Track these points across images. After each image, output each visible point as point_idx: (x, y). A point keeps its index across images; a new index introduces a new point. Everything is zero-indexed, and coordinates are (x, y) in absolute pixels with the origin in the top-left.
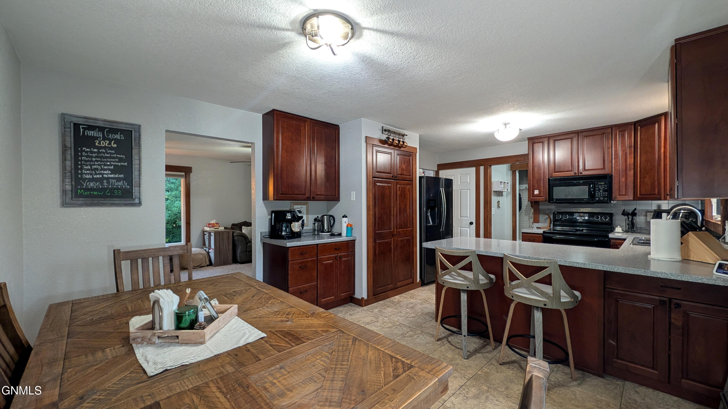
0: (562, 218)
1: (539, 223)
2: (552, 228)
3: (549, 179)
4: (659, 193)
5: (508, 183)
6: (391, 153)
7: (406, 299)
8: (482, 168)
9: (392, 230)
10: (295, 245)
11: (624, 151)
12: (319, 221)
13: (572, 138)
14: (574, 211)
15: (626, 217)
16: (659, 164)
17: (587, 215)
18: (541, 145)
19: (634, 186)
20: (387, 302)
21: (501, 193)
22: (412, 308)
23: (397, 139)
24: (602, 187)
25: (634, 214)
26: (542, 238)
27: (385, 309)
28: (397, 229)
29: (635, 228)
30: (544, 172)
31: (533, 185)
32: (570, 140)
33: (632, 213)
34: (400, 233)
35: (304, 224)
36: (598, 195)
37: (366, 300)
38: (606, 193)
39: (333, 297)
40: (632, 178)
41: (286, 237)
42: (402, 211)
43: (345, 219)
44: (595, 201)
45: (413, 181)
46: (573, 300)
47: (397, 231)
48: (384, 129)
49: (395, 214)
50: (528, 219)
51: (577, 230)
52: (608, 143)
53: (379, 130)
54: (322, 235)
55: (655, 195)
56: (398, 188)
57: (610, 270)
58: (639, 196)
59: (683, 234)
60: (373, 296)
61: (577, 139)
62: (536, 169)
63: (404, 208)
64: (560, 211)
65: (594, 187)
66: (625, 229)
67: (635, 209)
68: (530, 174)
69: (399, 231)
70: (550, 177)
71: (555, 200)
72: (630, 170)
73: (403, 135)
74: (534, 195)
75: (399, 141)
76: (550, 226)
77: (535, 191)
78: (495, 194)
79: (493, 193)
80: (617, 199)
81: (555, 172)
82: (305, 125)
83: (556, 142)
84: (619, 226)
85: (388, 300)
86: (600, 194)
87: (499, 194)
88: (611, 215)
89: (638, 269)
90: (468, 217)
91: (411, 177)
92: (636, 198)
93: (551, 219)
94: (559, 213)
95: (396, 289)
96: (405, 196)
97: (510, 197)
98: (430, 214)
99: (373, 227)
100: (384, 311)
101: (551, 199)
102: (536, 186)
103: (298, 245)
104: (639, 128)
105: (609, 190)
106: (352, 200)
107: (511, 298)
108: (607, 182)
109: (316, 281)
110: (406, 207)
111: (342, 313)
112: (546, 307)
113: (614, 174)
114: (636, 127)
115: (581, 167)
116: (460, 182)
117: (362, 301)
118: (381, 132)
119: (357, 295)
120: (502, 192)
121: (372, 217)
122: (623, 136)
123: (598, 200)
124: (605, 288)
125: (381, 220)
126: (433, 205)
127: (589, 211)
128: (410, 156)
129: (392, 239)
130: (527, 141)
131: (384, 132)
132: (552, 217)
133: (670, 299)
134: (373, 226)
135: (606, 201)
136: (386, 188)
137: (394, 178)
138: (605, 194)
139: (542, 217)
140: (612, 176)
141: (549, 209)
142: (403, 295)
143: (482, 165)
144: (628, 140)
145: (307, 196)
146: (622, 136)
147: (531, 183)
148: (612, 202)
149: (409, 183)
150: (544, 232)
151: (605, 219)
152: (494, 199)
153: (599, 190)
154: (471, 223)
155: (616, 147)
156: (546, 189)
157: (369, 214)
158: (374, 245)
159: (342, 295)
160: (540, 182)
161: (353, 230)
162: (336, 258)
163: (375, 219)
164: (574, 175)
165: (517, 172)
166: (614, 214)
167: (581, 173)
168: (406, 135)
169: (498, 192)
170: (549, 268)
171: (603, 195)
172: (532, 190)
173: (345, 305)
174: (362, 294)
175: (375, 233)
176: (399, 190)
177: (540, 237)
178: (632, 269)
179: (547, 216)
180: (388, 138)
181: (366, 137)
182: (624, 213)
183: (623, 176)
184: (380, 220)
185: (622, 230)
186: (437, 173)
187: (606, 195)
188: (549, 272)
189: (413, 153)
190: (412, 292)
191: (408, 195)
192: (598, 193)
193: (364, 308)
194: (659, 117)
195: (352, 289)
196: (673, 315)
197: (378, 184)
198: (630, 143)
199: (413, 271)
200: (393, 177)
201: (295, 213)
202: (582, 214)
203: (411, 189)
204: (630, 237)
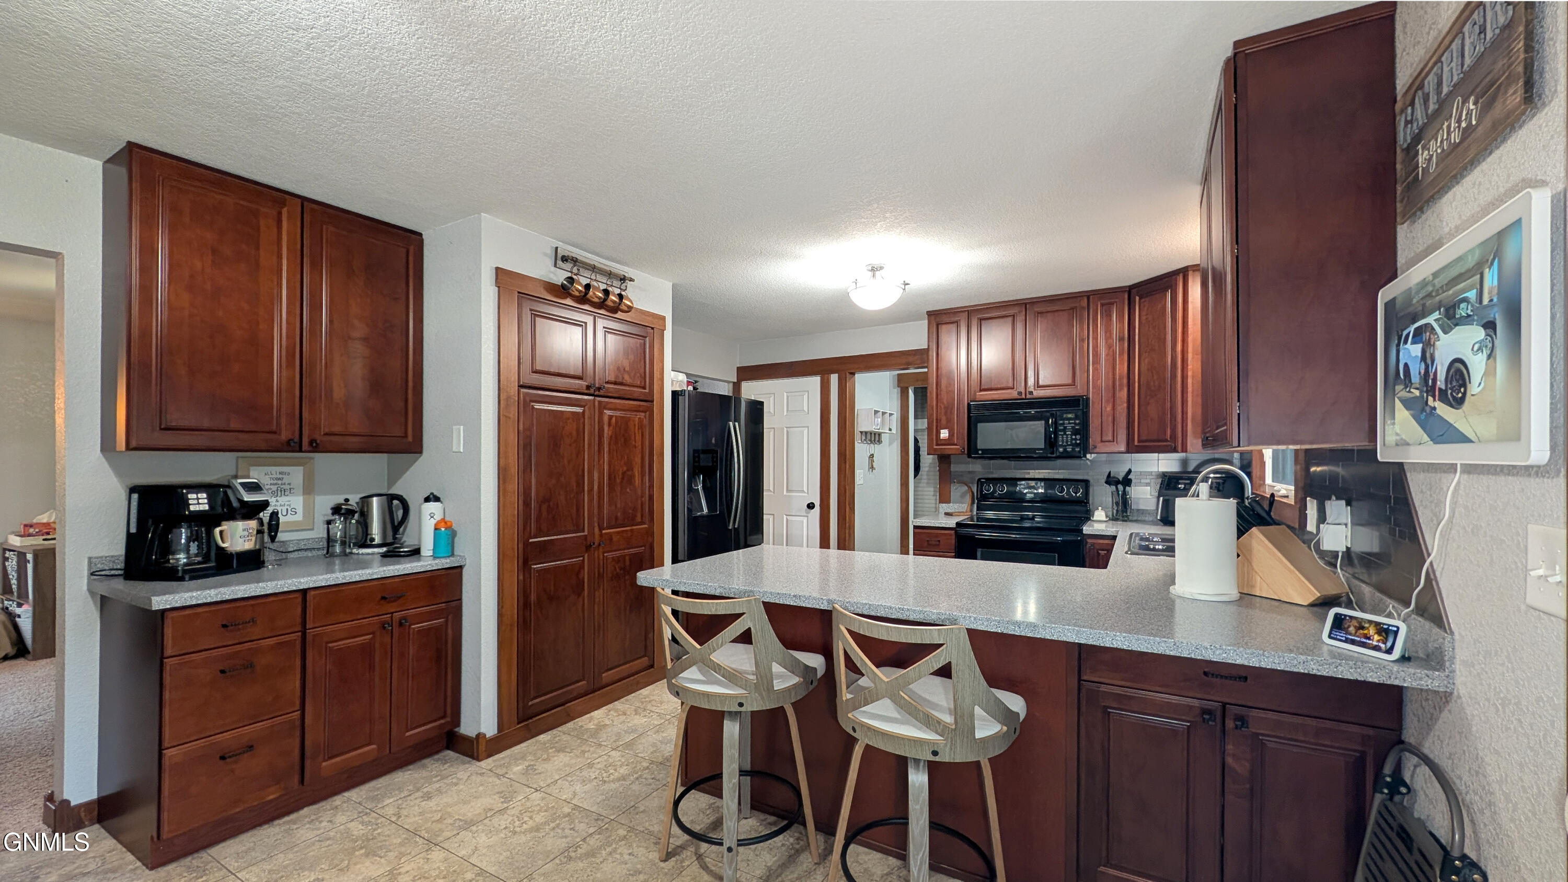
0: (994, 491)
1: (950, 503)
2: (975, 513)
3: (969, 405)
4: (1174, 437)
5: (891, 415)
6: (586, 323)
7: (622, 718)
8: (834, 378)
9: (586, 533)
10: (194, 603)
11: (1109, 347)
12: (351, 513)
13: (1014, 316)
14: (1018, 476)
15: (1114, 488)
16: (1174, 377)
17: (1043, 484)
18: (954, 327)
19: (1128, 423)
20: (564, 733)
21: (877, 436)
22: (630, 745)
23: (603, 287)
24: (1069, 423)
25: (1127, 482)
26: (954, 537)
27: (547, 760)
28: (601, 529)
29: (1129, 511)
30: (959, 390)
31: (937, 419)
32: (1010, 319)
33: (1123, 478)
34: (611, 539)
35: (278, 525)
36: (1063, 440)
37: (494, 740)
38: (1078, 437)
39: (374, 746)
40: (1125, 405)
41: (185, 571)
42: (618, 481)
43: (432, 506)
44: (1058, 454)
45: (652, 401)
46: (1005, 728)
47: (601, 535)
48: (559, 256)
49: (596, 487)
50: (932, 493)
51: (1023, 518)
52: (1082, 329)
53: (545, 254)
54: (358, 554)
55: (1166, 441)
56: (606, 419)
57: (1094, 643)
58: (1136, 443)
59: (1241, 532)
60: (518, 723)
61: (1024, 318)
62: (944, 382)
63: (624, 473)
64: (991, 476)
65: (1056, 423)
66: (1110, 514)
67: (1130, 471)
68: (931, 393)
69: (606, 533)
70: (971, 401)
71: (980, 452)
72: (1121, 389)
73: (621, 280)
74: (939, 442)
75: (606, 292)
76: (971, 511)
77: (942, 431)
78: (864, 438)
79: (857, 436)
80: (1097, 450)
81: (981, 390)
82: (280, 213)
83: (983, 322)
84: (1100, 508)
85: (570, 725)
86: (1066, 440)
87: (873, 439)
88: (1086, 483)
89: (1160, 637)
90: (803, 491)
91: (647, 391)
92: (1132, 448)
93: (973, 493)
94: (989, 480)
95: (594, 691)
96: (626, 441)
97: (896, 446)
98: (704, 488)
99: (521, 527)
100: (540, 767)
101: (972, 450)
102: (944, 421)
103: (209, 600)
104: (1137, 298)
105: (1083, 431)
106: (454, 449)
107: (852, 733)
108: (1080, 413)
109: (297, 707)
110: (630, 468)
111: (401, 792)
112: (937, 759)
113: (1093, 397)
114: (1132, 297)
115: (1031, 381)
116: (788, 410)
117: (478, 742)
118: (550, 262)
119: (467, 728)
120: (880, 435)
121: (514, 499)
122: (1109, 316)
123: (1062, 453)
124: (1080, 680)
125: (549, 506)
126: (711, 464)
127: (1047, 476)
128: (646, 337)
129: (586, 556)
130: (926, 321)
131: (560, 263)
132: (975, 489)
133: (1224, 705)
134: (521, 522)
135: (1078, 455)
136: (568, 419)
137: (593, 390)
138: (1076, 439)
139: (957, 490)
140: (1088, 399)
141: (970, 472)
142: (617, 705)
143: (834, 372)
144: (1118, 325)
145: (284, 436)
146: (1107, 315)
147: (933, 414)
148: (1088, 456)
149: (640, 406)
150: (957, 524)
151: (1076, 493)
152: (862, 450)
153: (1065, 430)
154: (811, 506)
155: (1096, 339)
156: (963, 429)
157: (505, 490)
158: (521, 577)
159: (408, 734)
160: (952, 413)
161: (456, 539)
162: (384, 628)
163: (527, 504)
164: (1019, 397)
165: (910, 391)
166: (1092, 481)
167: (1031, 393)
168: (631, 280)
169: (871, 434)
170: (945, 646)
171: (1071, 442)
172: (935, 428)
173: (426, 761)
174: (479, 723)
175: (526, 544)
176: (610, 425)
177: (951, 535)
178: (1146, 637)
179: (966, 488)
180: (571, 280)
181: (497, 269)
182: (1111, 480)
183: (1107, 401)
184: (544, 507)
185: (1107, 516)
186: (737, 387)
187: (1078, 442)
188: (945, 659)
189: (653, 328)
190: (645, 692)
191: (638, 437)
192: (1063, 438)
193: (483, 764)
194: (1174, 277)
195: (449, 711)
196: (1230, 747)
197: (538, 406)
198: (1122, 331)
199: (651, 635)
200: (588, 387)
201: (229, 492)
202: (1033, 483)
203: (646, 422)
204: (1123, 532)
